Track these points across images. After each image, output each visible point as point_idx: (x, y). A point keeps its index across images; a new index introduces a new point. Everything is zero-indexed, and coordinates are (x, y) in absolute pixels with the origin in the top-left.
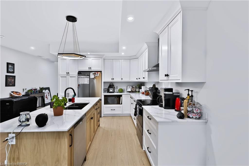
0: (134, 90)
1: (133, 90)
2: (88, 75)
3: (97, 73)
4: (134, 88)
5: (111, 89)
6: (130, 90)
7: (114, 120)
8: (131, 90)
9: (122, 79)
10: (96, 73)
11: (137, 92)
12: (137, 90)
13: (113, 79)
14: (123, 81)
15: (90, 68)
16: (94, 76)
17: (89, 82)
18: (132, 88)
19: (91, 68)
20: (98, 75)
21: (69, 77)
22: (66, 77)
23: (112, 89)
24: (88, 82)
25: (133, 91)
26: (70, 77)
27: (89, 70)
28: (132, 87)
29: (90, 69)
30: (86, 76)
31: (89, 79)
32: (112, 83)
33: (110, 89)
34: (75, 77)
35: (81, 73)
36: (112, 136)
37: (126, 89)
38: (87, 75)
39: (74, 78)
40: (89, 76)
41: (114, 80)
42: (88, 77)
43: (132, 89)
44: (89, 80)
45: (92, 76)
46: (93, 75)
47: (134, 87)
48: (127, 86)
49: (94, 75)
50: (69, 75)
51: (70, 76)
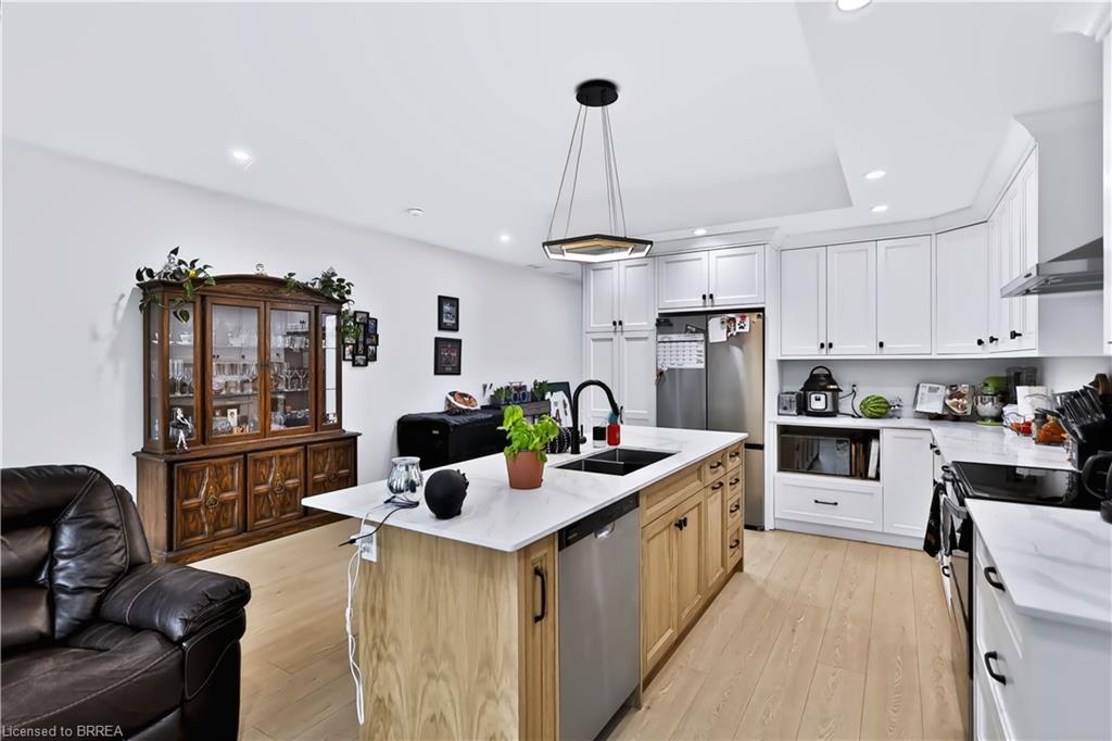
0: (964, 407)
1: (956, 405)
2: (698, 331)
3: (743, 318)
4: (961, 396)
5: (818, 399)
6: (937, 409)
7: (826, 557)
8: (945, 405)
9: (881, 345)
10: (738, 320)
11: (983, 419)
12: (988, 408)
13: (831, 345)
14: (885, 354)
15: (707, 297)
16: (728, 331)
17: (703, 359)
18: (951, 397)
19: (711, 296)
20: (747, 329)
21: (622, 338)
22: (611, 340)
23: (823, 397)
24: (699, 361)
25: (959, 412)
26: (627, 339)
27: (705, 306)
28: (948, 392)
29: (708, 300)
30: (692, 332)
31: (702, 347)
32: (820, 364)
33: (813, 396)
34: (646, 338)
35: (673, 320)
36: (793, 631)
37: (907, 400)
38: (694, 330)
39: (643, 342)
40: (706, 332)
41: (832, 351)
42: (701, 337)
43: (948, 402)
44: (703, 354)
45: (717, 332)
46: (722, 329)
47: (964, 388)
48: (918, 386)
49: (725, 330)
50: (622, 331)
51: (626, 335)
